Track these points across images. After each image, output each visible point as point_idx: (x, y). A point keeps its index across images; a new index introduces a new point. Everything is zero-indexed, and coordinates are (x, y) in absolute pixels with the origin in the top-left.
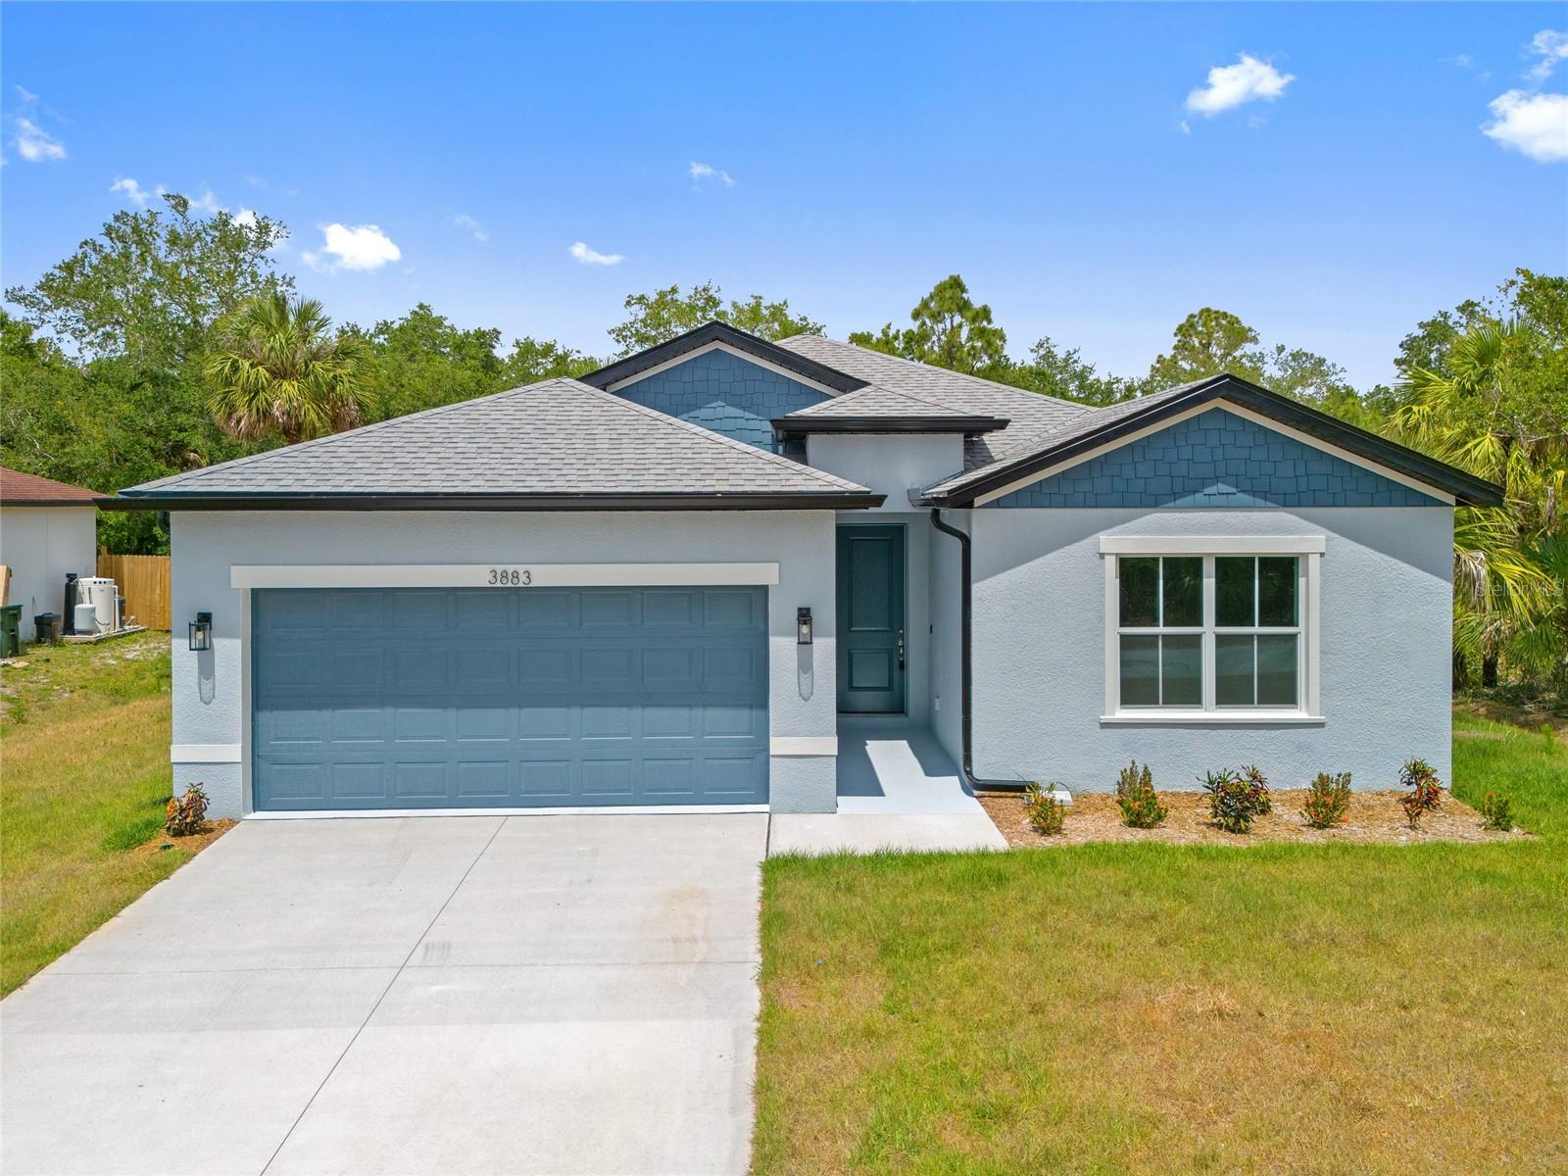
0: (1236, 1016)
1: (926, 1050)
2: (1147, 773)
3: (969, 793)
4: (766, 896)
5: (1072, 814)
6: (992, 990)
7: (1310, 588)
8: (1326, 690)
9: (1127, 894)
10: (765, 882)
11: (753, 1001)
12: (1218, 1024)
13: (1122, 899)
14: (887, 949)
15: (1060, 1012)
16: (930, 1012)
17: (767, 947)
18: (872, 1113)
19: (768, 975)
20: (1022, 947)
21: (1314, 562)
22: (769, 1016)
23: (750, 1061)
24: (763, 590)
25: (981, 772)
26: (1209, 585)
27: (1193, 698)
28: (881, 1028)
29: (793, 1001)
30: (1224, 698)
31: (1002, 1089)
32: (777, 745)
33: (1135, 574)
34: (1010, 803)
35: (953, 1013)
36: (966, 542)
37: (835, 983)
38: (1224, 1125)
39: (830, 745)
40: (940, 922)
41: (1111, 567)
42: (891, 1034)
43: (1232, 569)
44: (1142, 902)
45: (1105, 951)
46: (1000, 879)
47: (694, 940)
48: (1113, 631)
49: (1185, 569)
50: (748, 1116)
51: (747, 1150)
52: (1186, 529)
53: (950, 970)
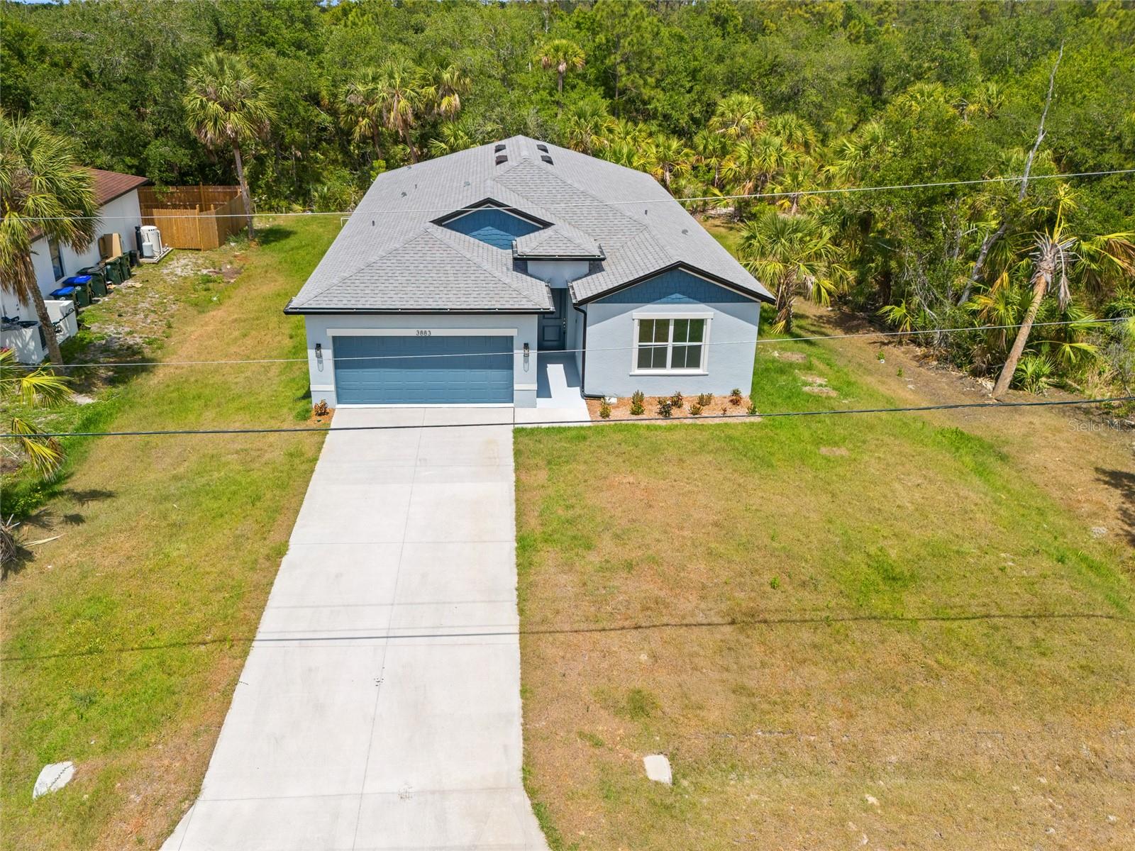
0: (633, 483)
1: (557, 491)
2: (642, 394)
3: (582, 397)
4: (515, 443)
5: (614, 408)
6: (575, 476)
7: (707, 330)
8: (709, 363)
9: (620, 444)
10: (514, 437)
11: (513, 477)
12: (628, 485)
13: (617, 446)
14: (549, 463)
15: (591, 482)
16: (559, 481)
17: (516, 461)
18: (542, 507)
19: (517, 470)
20: (585, 462)
21: (709, 322)
22: (518, 481)
23: (513, 493)
24: (512, 337)
25: (587, 392)
26: (671, 328)
27: (663, 365)
28: (546, 485)
29: (523, 477)
30: (674, 365)
31: (573, 501)
32: (516, 387)
33: (645, 325)
34: (596, 402)
35: (564, 482)
36: (585, 314)
37: (535, 472)
38: (620, 509)
39: (535, 387)
40: (564, 453)
41: (636, 322)
42: (548, 487)
43: (680, 324)
44: (624, 447)
45: (608, 464)
46: (585, 438)
47: (495, 458)
48: (636, 344)
49: (663, 324)
50: (514, 506)
51: (514, 514)
52: (663, 310)
53: (565, 468)
